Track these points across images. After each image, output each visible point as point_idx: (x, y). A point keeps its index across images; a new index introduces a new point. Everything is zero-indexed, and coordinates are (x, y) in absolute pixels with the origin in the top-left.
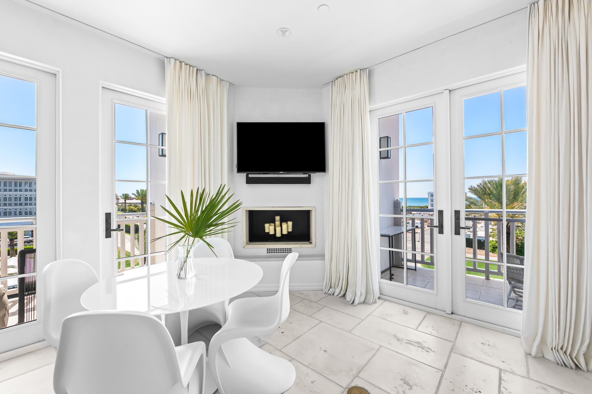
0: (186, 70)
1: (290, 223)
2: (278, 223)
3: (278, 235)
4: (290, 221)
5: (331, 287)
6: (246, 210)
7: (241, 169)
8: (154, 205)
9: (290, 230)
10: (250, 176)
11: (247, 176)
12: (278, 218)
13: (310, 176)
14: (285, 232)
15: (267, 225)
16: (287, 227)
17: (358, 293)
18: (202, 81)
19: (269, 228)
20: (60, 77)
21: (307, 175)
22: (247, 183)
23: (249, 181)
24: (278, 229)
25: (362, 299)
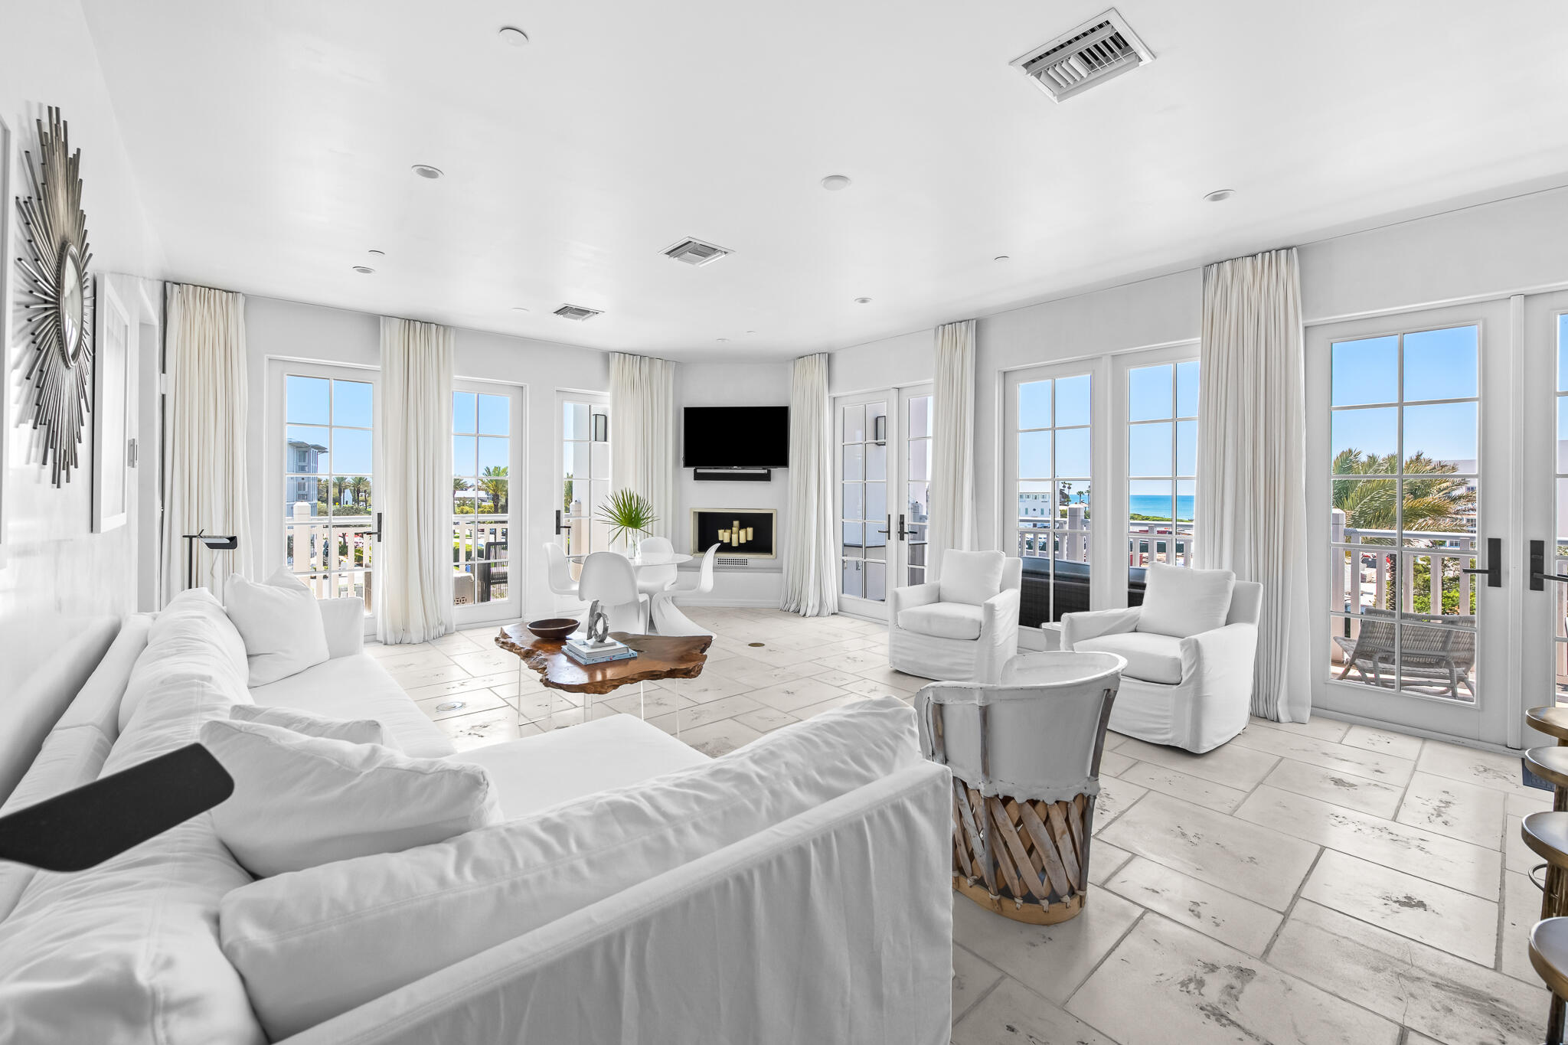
0: (629, 360)
1: (750, 530)
2: (735, 529)
3: (735, 544)
4: (750, 527)
5: (787, 602)
6: (694, 512)
7: (688, 463)
8: (580, 503)
9: (750, 538)
10: (699, 471)
11: (695, 470)
12: (736, 523)
13: (769, 471)
14: (743, 541)
15: (720, 532)
16: (746, 535)
17: (810, 605)
18: (645, 369)
19: (724, 535)
20: (527, 390)
21: (766, 471)
22: (695, 479)
23: (698, 477)
24: (735, 537)
25: (816, 611)
